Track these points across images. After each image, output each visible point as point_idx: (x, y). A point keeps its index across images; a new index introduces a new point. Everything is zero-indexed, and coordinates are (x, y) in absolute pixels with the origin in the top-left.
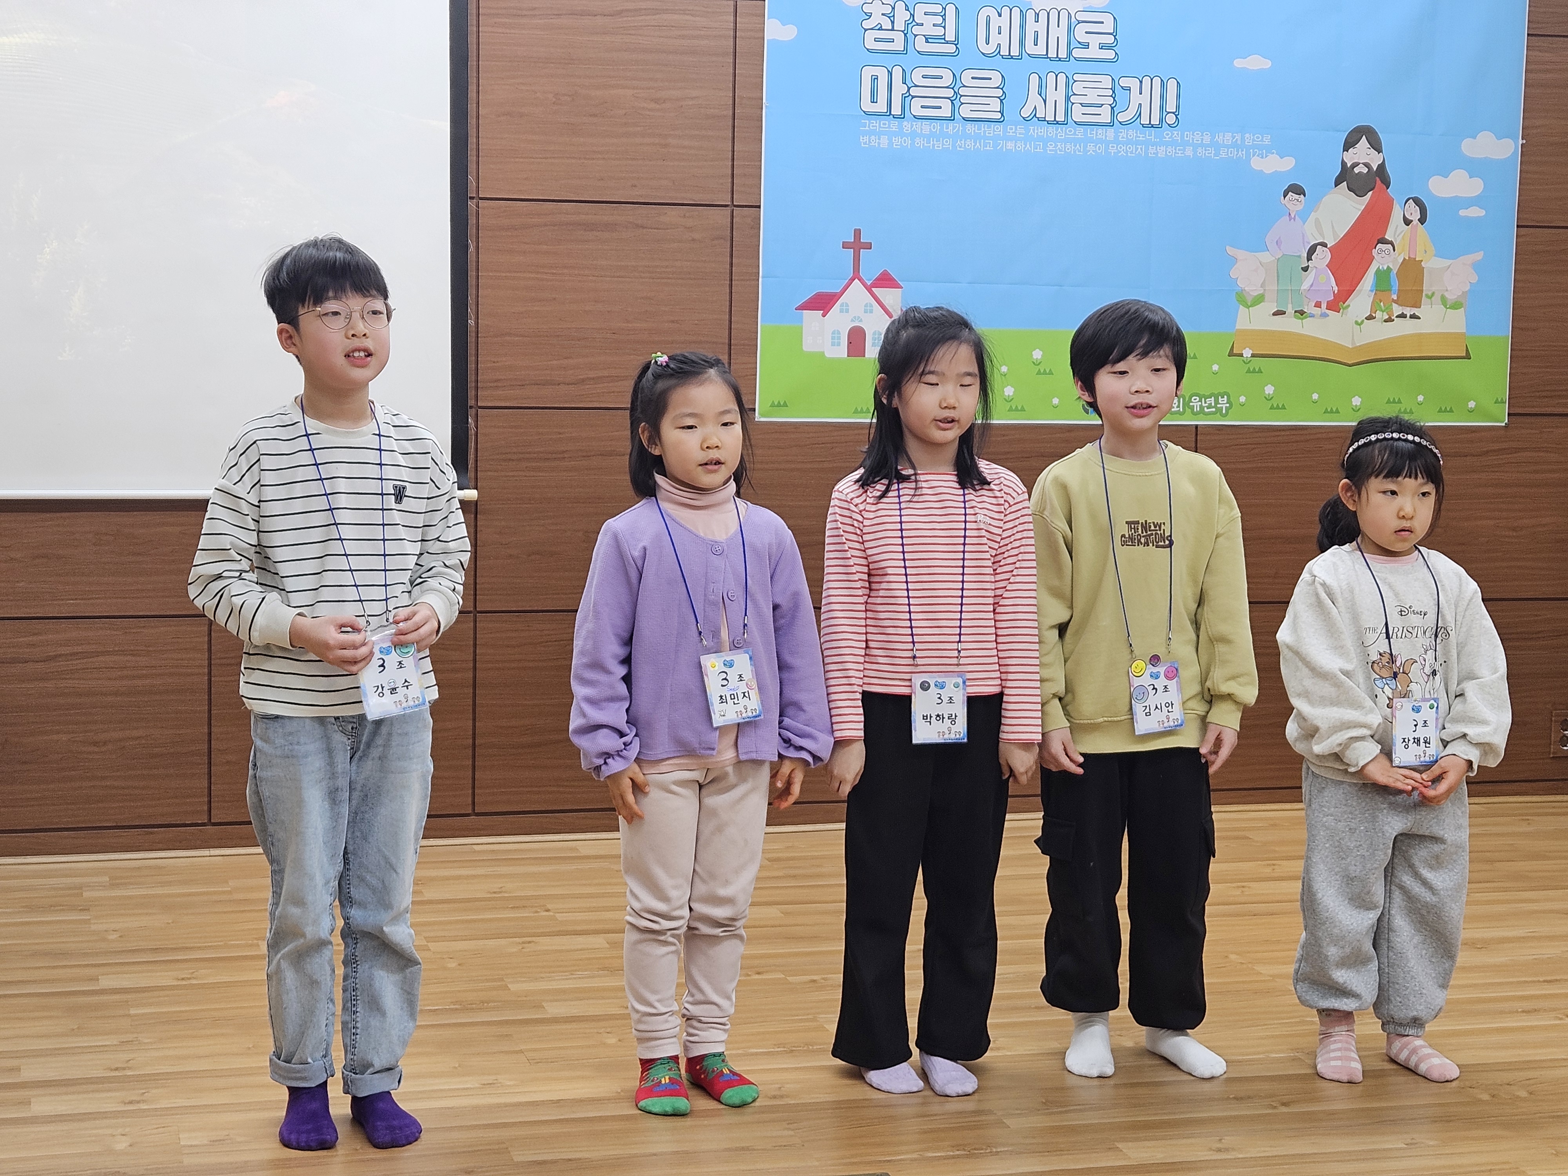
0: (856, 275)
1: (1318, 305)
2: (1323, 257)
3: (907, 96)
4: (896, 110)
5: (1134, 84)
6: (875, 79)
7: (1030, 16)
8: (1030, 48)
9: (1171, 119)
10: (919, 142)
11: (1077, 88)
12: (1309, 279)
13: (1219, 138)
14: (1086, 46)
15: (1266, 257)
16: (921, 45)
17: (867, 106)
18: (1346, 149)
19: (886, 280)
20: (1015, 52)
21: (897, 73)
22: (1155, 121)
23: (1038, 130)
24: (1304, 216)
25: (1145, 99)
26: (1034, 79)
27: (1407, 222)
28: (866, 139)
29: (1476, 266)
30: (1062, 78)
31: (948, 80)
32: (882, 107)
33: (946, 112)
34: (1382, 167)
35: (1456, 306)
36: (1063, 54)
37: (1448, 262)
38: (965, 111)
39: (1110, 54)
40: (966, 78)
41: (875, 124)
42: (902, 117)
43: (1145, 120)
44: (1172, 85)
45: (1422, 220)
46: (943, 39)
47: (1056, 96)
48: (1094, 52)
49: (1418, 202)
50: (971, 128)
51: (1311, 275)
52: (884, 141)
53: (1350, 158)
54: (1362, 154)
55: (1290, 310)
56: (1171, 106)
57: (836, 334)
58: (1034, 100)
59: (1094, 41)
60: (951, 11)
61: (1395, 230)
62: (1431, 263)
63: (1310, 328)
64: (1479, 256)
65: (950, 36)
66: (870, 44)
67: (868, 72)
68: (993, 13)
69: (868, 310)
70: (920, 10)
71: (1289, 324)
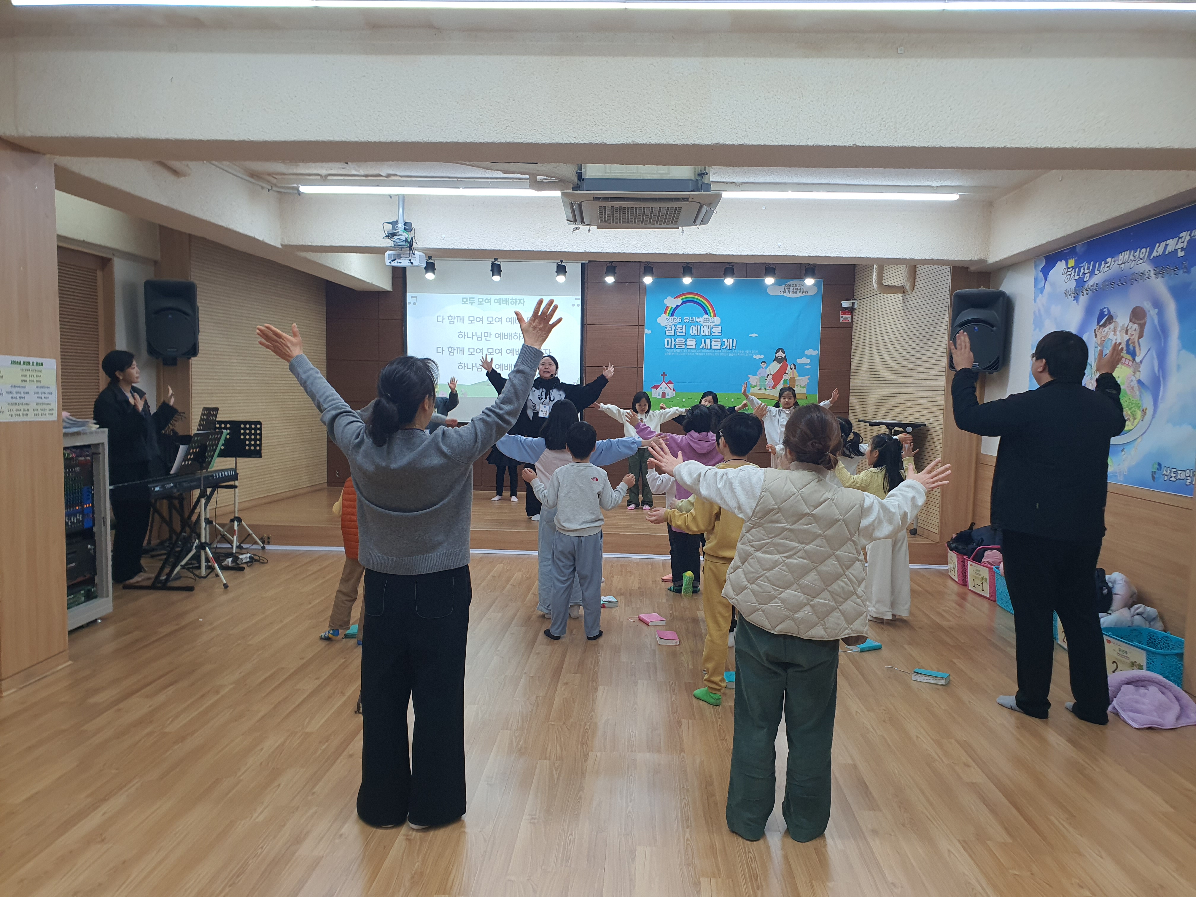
0: (664, 381)
1: (770, 387)
2: (770, 377)
3: (675, 344)
4: (673, 347)
5: (726, 340)
6: (668, 341)
7: (702, 327)
8: (702, 334)
9: (734, 348)
10: (677, 354)
11: (713, 342)
12: (767, 381)
13: (746, 351)
14: (715, 333)
15: (757, 377)
16: (678, 334)
17: (666, 346)
18: (776, 353)
19: (670, 382)
20: (699, 334)
21: (673, 339)
22: (731, 348)
23: (704, 351)
24: (766, 368)
25: (728, 344)
26: (703, 340)
27: (791, 369)
28: (665, 353)
29: (809, 379)
30: (709, 340)
31: (684, 340)
32: (669, 346)
33: (683, 347)
34: (785, 357)
35: (803, 387)
36: (709, 334)
37: (801, 378)
38: (688, 347)
39: (720, 334)
40: (688, 340)
41: (668, 350)
42: (674, 348)
43: (728, 348)
44: (735, 341)
45: (795, 369)
46: (682, 332)
47: (708, 343)
48: (716, 334)
49: (794, 364)
50: (689, 350)
51: (768, 381)
52: (670, 354)
53: (777, 355)
54: (780, 354)
55: (763, 388)
56: (734, 345)
57: (659, 394)
58: (703, 344)
59: (717, 332)
60: (684, 326)
61: (788, 370)
62: (798, 378)
63: (767, 392)
64: (809, 376)
65: (684, 332)
66: (667, 334)
67: (666, 340)
68: (694, 326)
69: (666, 388)
70: (678, 326)
71: (763, 391)
